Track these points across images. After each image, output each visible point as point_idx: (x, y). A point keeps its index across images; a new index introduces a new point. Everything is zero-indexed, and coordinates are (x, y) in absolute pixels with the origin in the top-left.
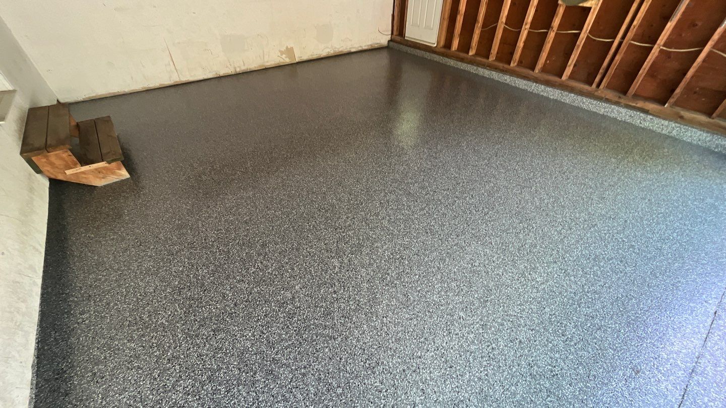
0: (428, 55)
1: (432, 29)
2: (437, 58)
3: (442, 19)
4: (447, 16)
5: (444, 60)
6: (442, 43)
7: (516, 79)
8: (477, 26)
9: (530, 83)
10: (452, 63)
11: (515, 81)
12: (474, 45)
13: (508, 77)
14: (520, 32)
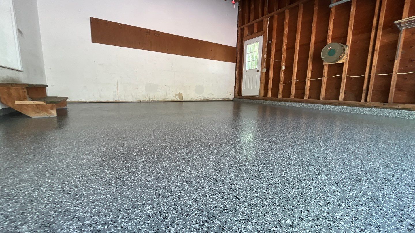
0: (255, 101)
1: (256, 89)
2: (260, 101)
3: (261, 83)
4: (263, 82)
5: (264, 102)
6: (262, 94)
7: (309, 104)
8: (281, 83)
9: (319, 105)
10: (269, 102)
11: (310, 105)
12: (280, 92)
13: (305, 104)
14: (306, 81)
